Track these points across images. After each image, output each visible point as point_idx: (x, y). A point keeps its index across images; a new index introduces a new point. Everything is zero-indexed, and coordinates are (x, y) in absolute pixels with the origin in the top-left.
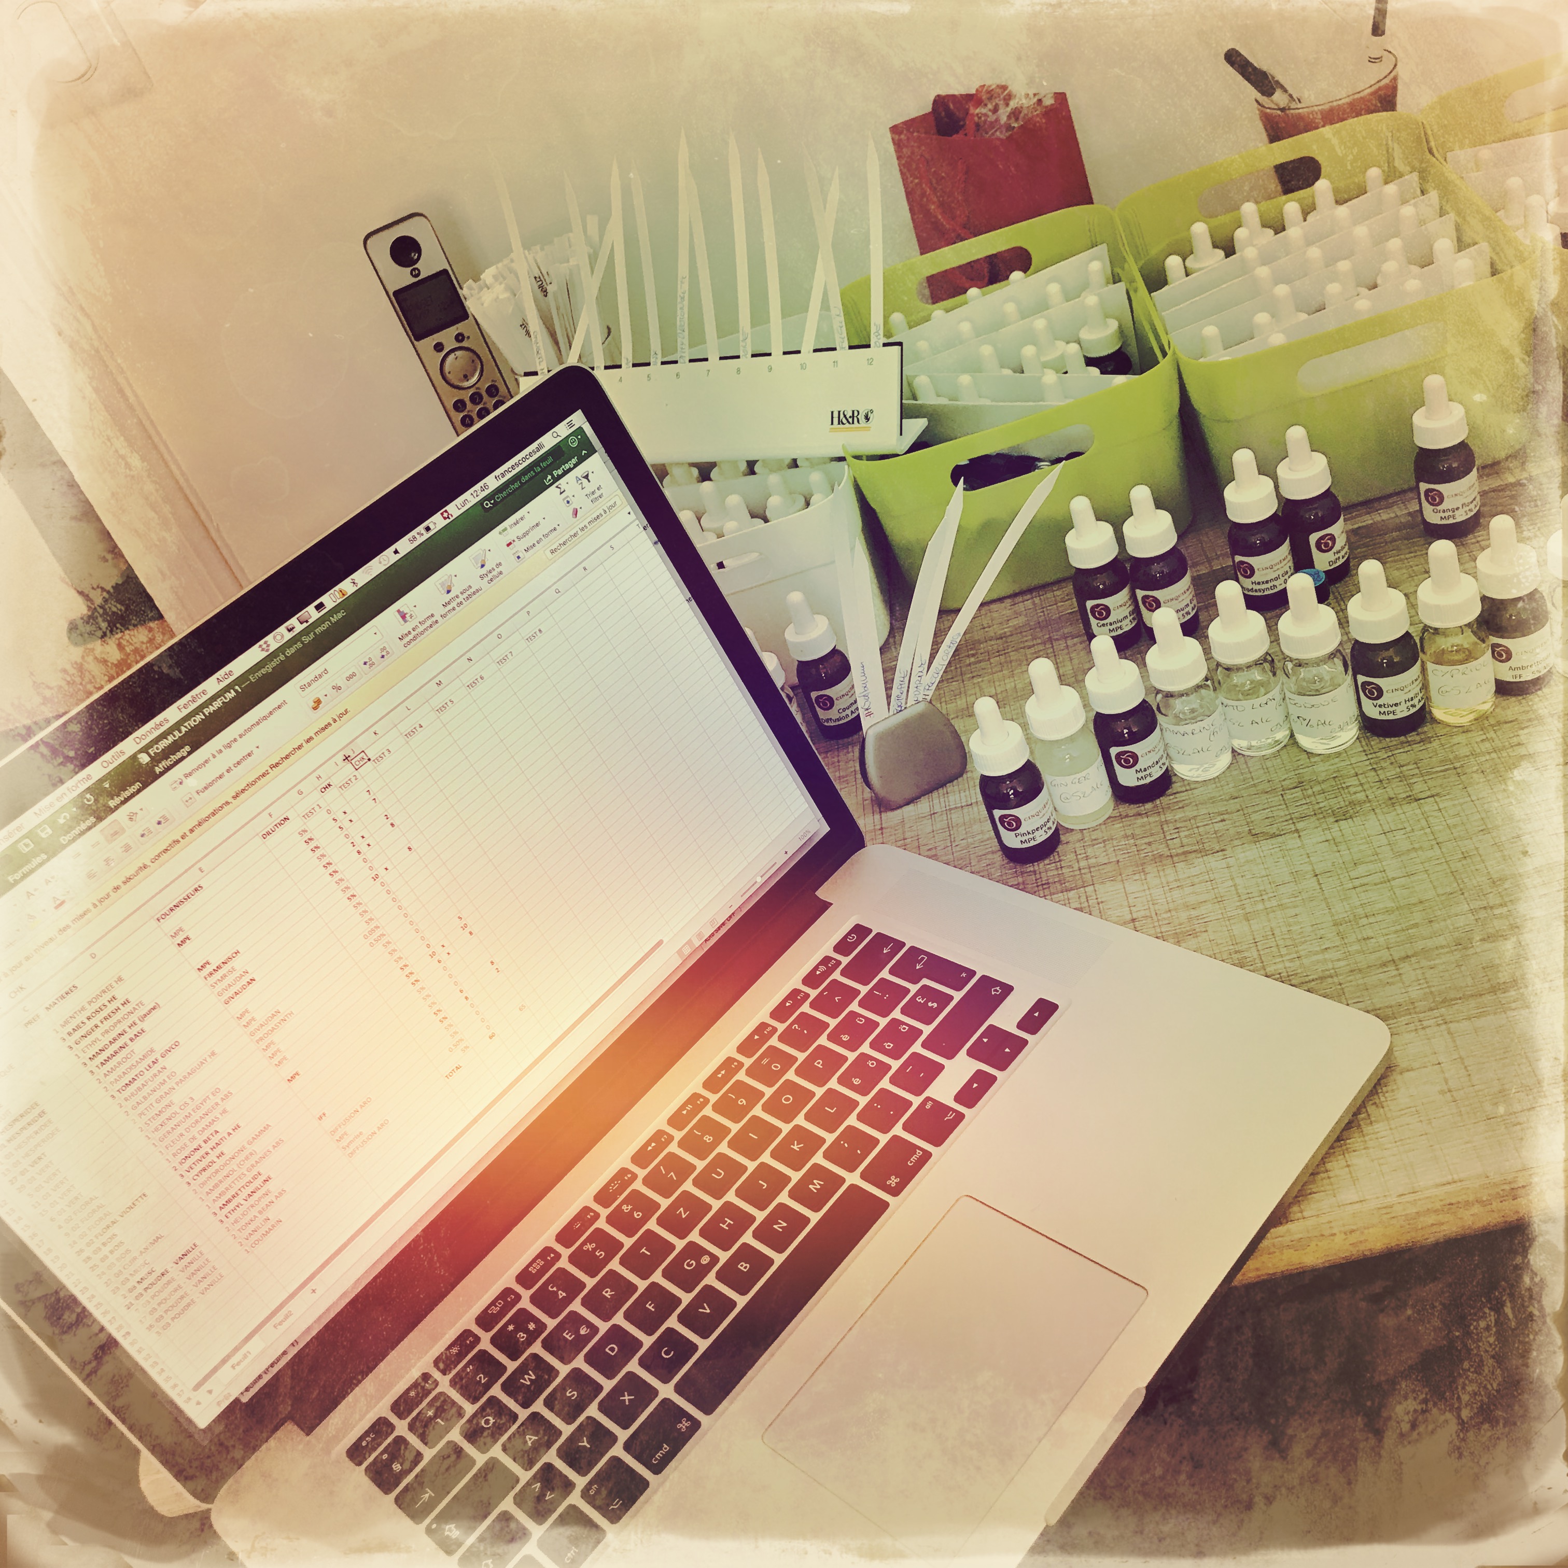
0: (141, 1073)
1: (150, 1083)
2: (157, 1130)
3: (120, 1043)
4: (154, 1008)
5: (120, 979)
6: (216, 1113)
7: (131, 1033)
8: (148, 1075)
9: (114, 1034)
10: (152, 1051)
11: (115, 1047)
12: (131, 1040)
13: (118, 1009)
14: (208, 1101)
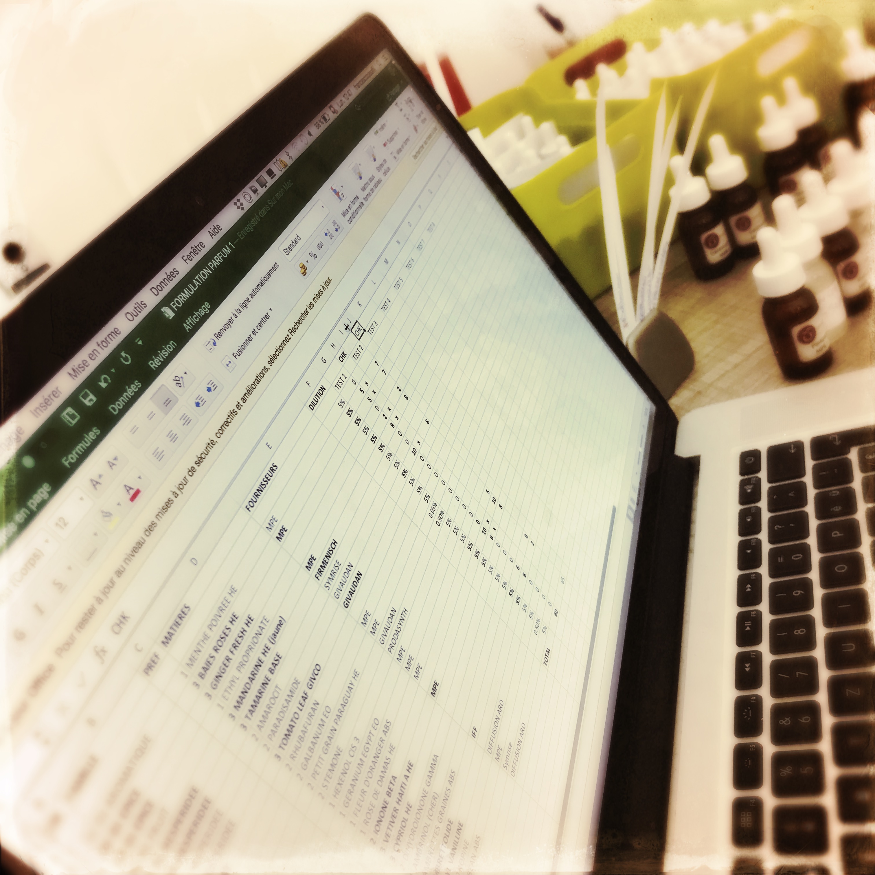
0: (295, 718)
1: (309, 727)
2: (337, 792)
3: (260, 679)
4: (280, 624)
5: (233, 591)
6: (385, 753)
7: (268, 661)
8: (304, 715)
9: (250, 667)
10: (296, 682)
11: (256, 685)
12: (271, 671)
13: (243, 631)
14: (373, 738)
